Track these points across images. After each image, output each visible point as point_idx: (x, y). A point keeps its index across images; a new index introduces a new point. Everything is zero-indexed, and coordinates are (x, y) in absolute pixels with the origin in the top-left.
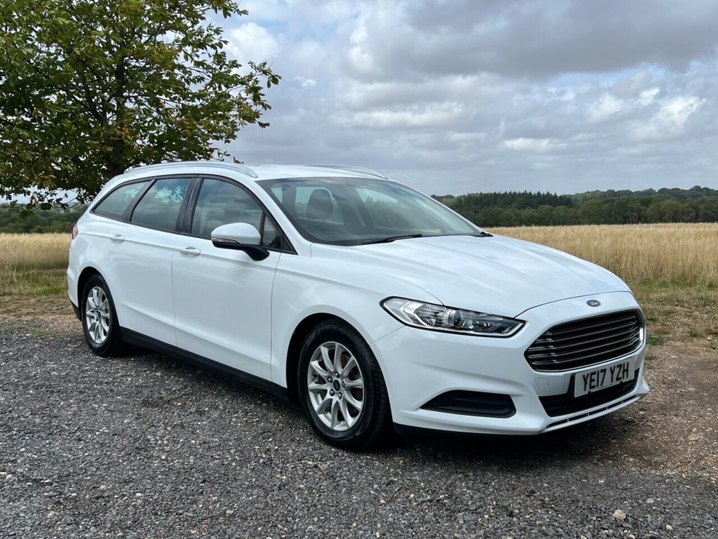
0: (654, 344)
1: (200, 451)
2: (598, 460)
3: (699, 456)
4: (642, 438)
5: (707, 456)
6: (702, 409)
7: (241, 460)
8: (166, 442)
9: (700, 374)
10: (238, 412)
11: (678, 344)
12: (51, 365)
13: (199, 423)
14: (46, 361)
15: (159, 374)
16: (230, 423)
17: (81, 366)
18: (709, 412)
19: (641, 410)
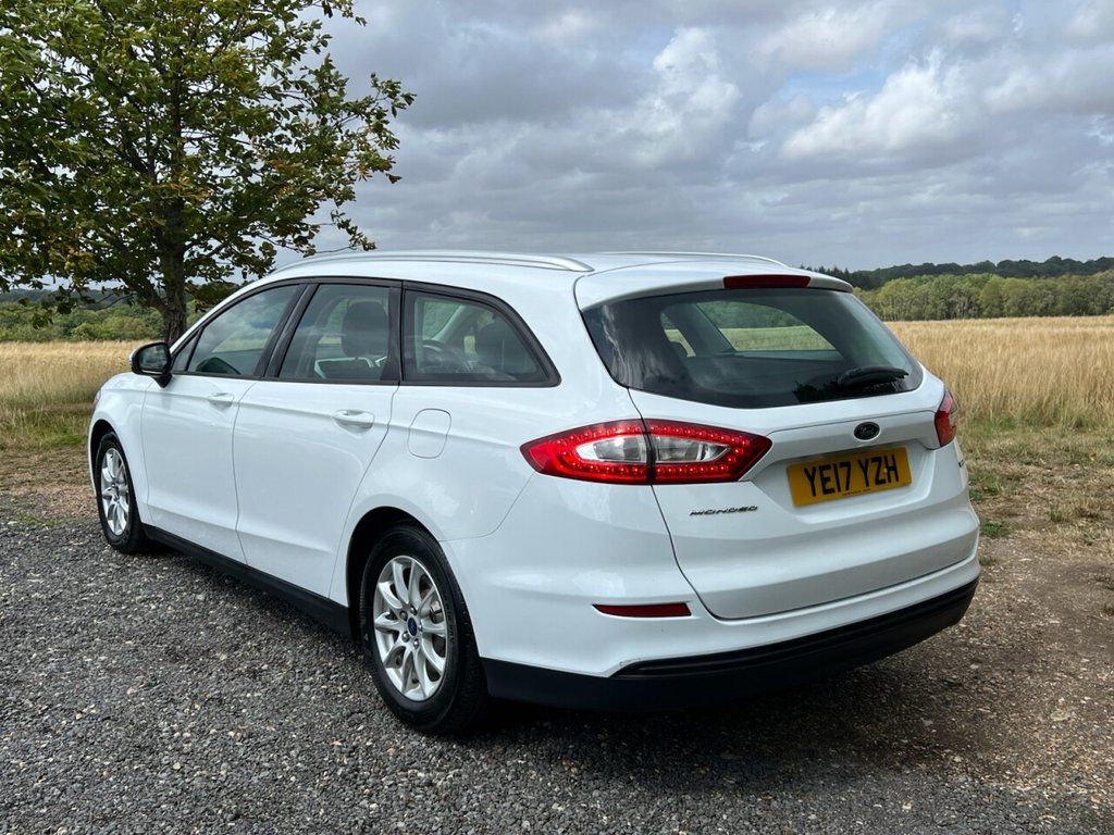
0: (994, 535)
1: (241, 751)
2: (902, 763)
3: (1070, 753)
4: (975, 716)
5: (1084, 753)
6: (1073, 659)
7: (306, 771)
8: (187, 735)
9: (1069, 591)
10: (315, 672)
11: (1032, 535)
12: (35, 579)
13: (248, 695)
14: (28, 572)
15: (200, 597)
16: (298, 694)
17: (81, 581)
18: (1084, 665)
19: (974, 661)
